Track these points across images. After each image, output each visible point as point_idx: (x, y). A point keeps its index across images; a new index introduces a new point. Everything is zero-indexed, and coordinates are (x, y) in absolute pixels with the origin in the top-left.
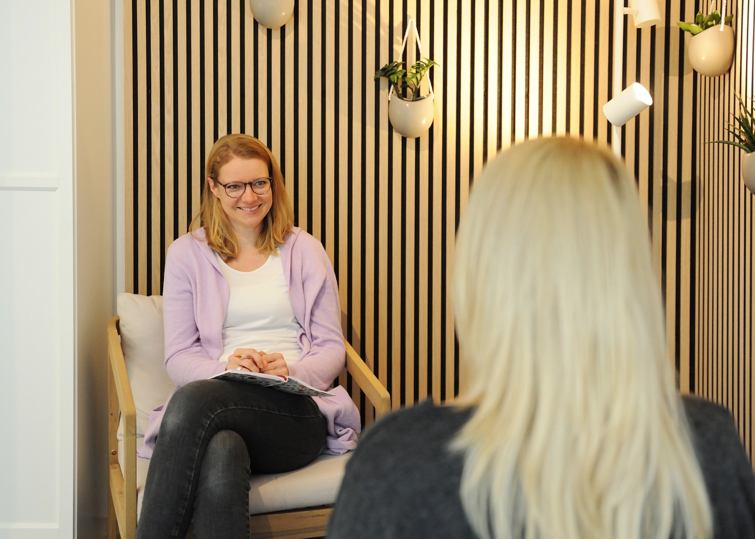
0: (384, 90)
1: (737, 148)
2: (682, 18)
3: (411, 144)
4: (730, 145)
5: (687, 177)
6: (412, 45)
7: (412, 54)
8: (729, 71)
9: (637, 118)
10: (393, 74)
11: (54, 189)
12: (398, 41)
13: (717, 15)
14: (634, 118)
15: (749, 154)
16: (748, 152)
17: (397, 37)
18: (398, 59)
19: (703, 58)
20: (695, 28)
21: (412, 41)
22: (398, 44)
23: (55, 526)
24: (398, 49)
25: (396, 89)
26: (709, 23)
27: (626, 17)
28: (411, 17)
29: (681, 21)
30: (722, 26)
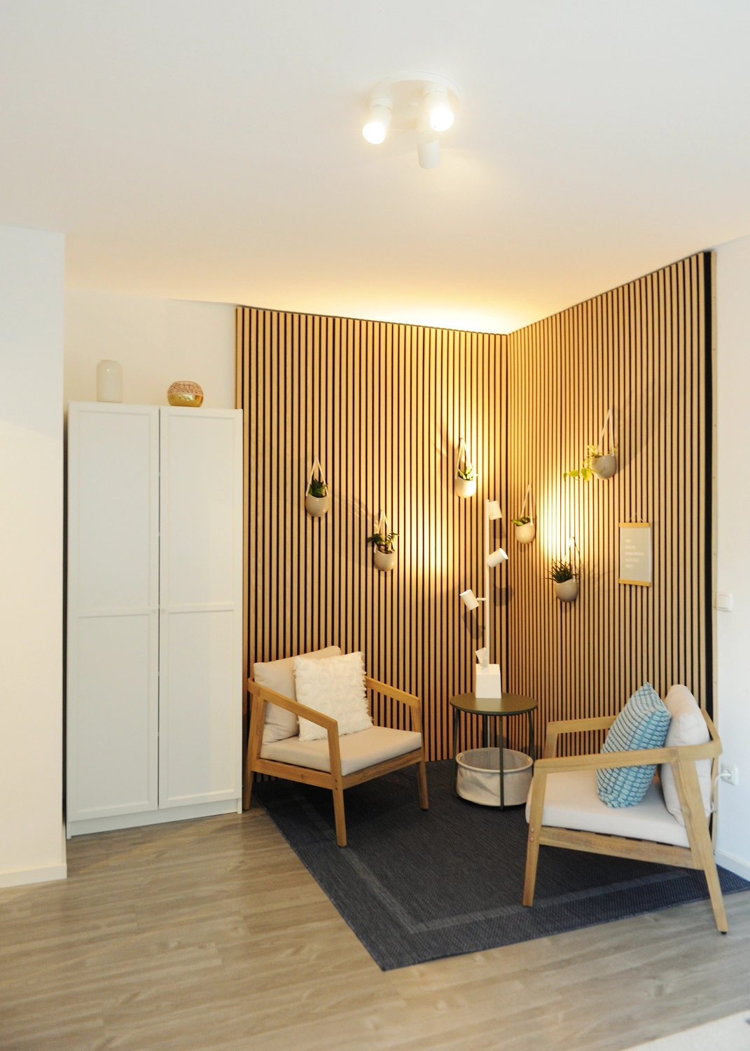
0: (370, 548)
1: (550, 581)
3: (383, 574)
5: (504, 586)
6: (383, 525)
7: (383, 530)
9: (501, 564)
10: (375, 540)
12: (377, 522)
15: (558, 584)
16: (558, 582)
17: (376, 520)
18: (376, 532)
19: (522, 536)
20: (520, 523)
22: (376, 525)
23: (232, 791)
24: (377, 527)
25: (376, 547)
26: (526, 521)
27: (489, 515)
28: (382, 511)
30: (532, 523)
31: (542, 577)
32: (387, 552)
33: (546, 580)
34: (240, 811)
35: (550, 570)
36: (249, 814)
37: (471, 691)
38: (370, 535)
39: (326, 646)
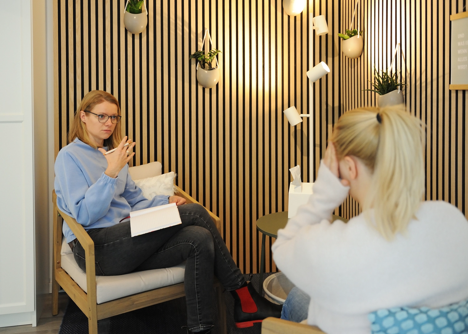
0: (193, 64)
2: (340, 32)
3: (207, 91)
4: (372, 92)
5: (336, 104)
6: (207, 42)
7: (207, 47)
8: (360, 56)
9: (321, 80)
10: (199, 57)
11: (21, 122)
12: (200, 40)
13: (356, 31)
14: (319, 80)
15: (381, 96)
16: (380, 95)
17: (200, 38)
18: (200, 49)
19: (349, 50)
20: (346, 36)
21: (207, 40)
22: (200, 42)
24: (201, 45)
25: (200, 64)
26: (353, 34)
27: (314, 31)
28: (206, 29)
29: (339, 33)
30: (358, 36)
31: (362, 89)
32: (211, 69)
33: (366, 92)
34: (34, 325)
35: (373, 82)
36: (43, 328)
37: (283, 210)
38: (193, 51)
39: (149, 162)
